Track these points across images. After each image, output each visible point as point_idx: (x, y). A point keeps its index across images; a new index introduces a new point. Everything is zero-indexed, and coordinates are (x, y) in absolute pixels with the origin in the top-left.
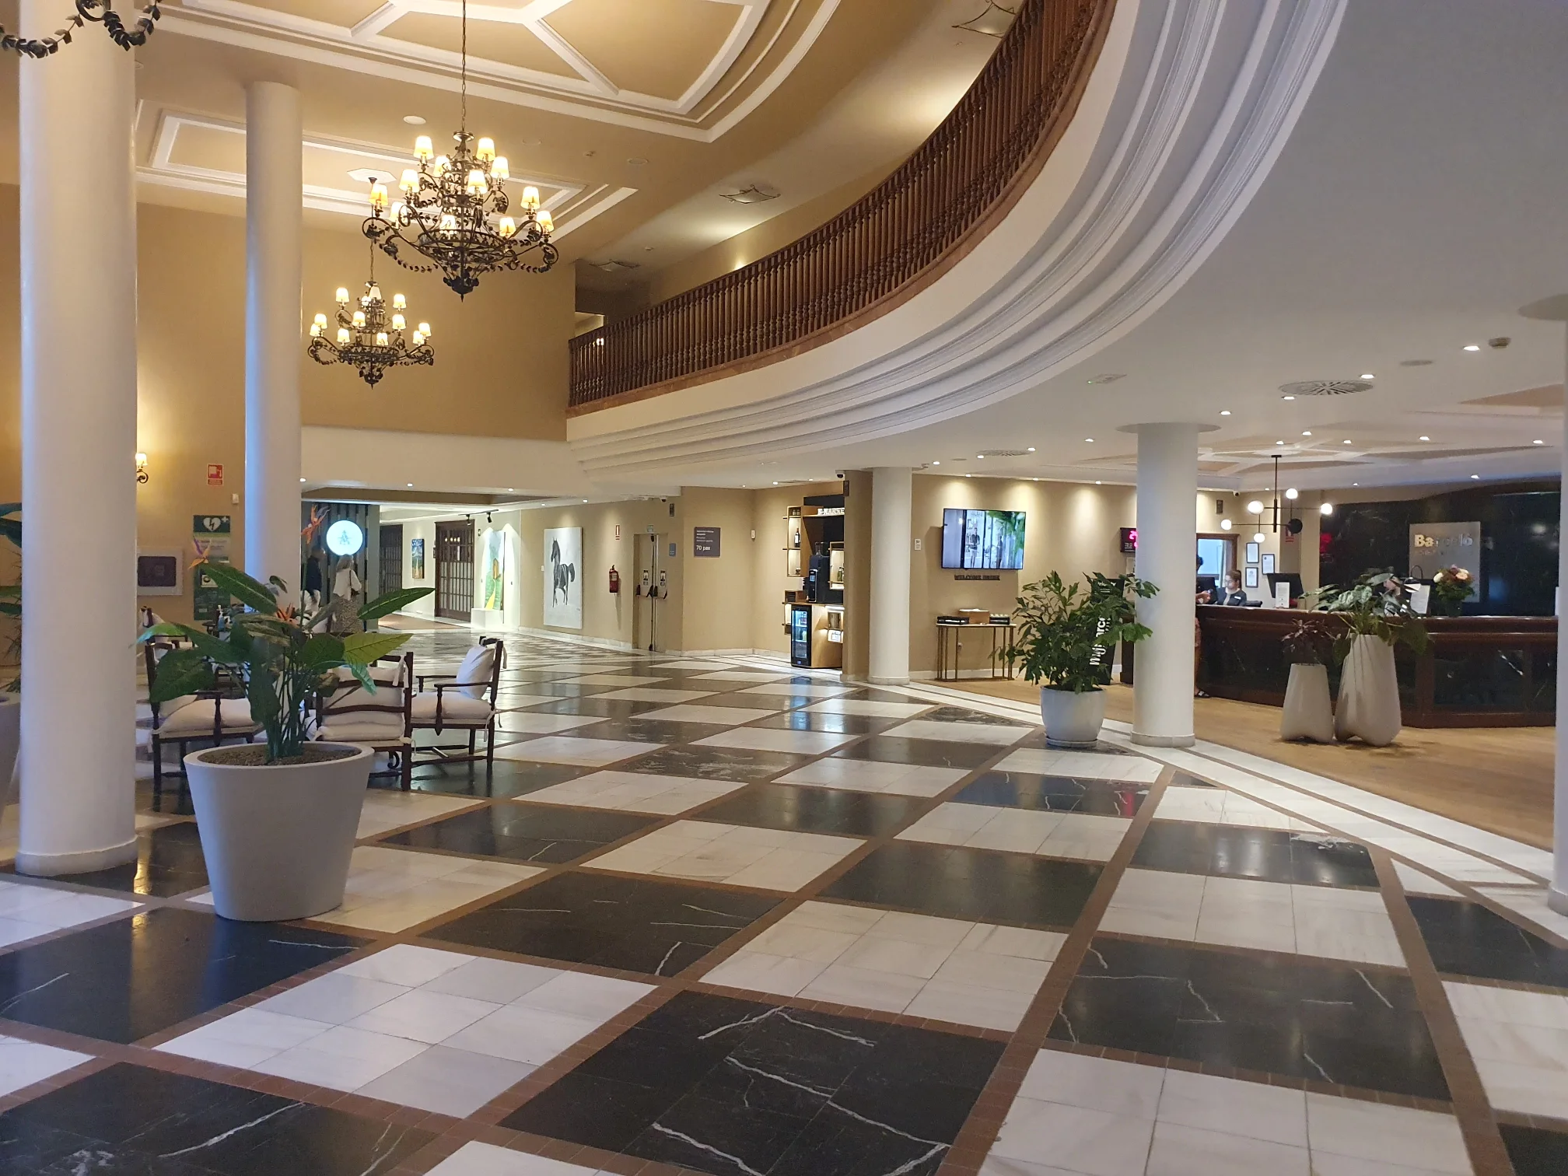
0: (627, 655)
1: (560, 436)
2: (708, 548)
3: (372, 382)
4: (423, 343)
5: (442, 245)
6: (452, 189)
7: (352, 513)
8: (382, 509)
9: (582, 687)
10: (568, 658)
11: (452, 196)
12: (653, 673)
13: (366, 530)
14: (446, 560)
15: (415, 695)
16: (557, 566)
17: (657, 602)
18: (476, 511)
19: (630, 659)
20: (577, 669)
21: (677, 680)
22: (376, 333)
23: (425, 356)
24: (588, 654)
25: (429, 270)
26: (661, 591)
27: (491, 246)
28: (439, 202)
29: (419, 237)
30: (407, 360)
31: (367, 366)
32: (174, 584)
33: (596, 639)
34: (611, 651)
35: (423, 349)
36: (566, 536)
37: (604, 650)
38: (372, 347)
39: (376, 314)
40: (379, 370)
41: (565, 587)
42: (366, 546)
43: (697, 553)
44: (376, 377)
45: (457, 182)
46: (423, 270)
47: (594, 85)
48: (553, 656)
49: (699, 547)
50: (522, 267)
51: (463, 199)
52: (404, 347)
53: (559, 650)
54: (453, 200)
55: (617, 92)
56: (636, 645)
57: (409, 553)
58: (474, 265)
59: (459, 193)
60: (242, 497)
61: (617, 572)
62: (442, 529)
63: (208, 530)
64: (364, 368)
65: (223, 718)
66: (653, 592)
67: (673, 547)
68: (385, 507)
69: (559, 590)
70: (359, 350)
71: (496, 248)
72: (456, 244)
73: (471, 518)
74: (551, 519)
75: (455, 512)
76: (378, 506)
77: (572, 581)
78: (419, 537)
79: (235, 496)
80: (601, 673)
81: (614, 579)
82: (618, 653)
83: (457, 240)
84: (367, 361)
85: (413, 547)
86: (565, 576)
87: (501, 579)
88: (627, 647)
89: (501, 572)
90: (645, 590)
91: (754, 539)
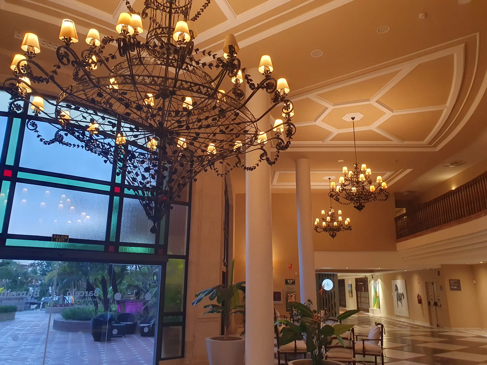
0: (429, 328)
1: (395, 249)
2: (456, 287)
3: (333, 237)
4: (348, 224)
5: (352, 197)
6: (354, 180)
7: (329, 276)
8: (338, 275)
9: (412, 341)
10: (406, 328)
11: (355, 182)
12: (440, 336)
13: (334, 282)
14: (359, 291)
15: (356, 343)
16: (398, 294)
17: (437, 307)
18: (368, 275)
19: (430, 330)
20: (409, 333)
21: (451, 340)
22: (334, 222)
23: (349, 228)
24: (413, 327)
25: (349, 204)
26: (439, 304)
27: (368, 195)
28: (351, 184)
29: (346, 195)
30: (343, 229)
31: (332, 232)
32: (280, 300)
33: (415, 321)
34: (422, 326)
35: (348, 226)
36: (399, 283)
37: (419, 326)
38: (332, 227)
39: (333, 217)
40: (335, 233)
41: (401, 301)
42: (334, 287)
43: (452, 289)
44: (335, 235)
45: (355, 178)
46: (347, 204)
47: (395, 142)
48: (400, 327)
49: (452, 287)
50: (378, 200)
51: (358, 182)
52: (342, 226)
53: (402, 325)
54: (355, 183)
55: (403, 142)
56: (431, 324)
57: (347, 289)
58: (362, 201)
59: (357, 181)
60: (298, 274)
61: (420, 296)
62: (357, 280)
63: (289, 284)
64: (331, 233)
65: (297, 347)
66: (436, 304)
67: (441, 287)
68: (339, 274)
69: (399, 302)
70: (329, 228)
71: (369, 195)
72: (357, 196)
73: (366, 277)
74: (394, 277)
75: (361, 275)
76: (337, 274)
77: (404, 298)
78: (350, 283)
79: (296, 273)
80: (419, 335)
81: (419, 298)
82: (424, 327)
83: (357, 195)
84: (331, 231)
85: (349, 287)
86: (401, 297)
87: (378, 297)
88: (427, 325)
89: (378, 295)
90: (432, 303)
91: (475, 284)
